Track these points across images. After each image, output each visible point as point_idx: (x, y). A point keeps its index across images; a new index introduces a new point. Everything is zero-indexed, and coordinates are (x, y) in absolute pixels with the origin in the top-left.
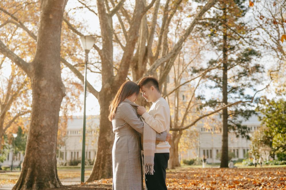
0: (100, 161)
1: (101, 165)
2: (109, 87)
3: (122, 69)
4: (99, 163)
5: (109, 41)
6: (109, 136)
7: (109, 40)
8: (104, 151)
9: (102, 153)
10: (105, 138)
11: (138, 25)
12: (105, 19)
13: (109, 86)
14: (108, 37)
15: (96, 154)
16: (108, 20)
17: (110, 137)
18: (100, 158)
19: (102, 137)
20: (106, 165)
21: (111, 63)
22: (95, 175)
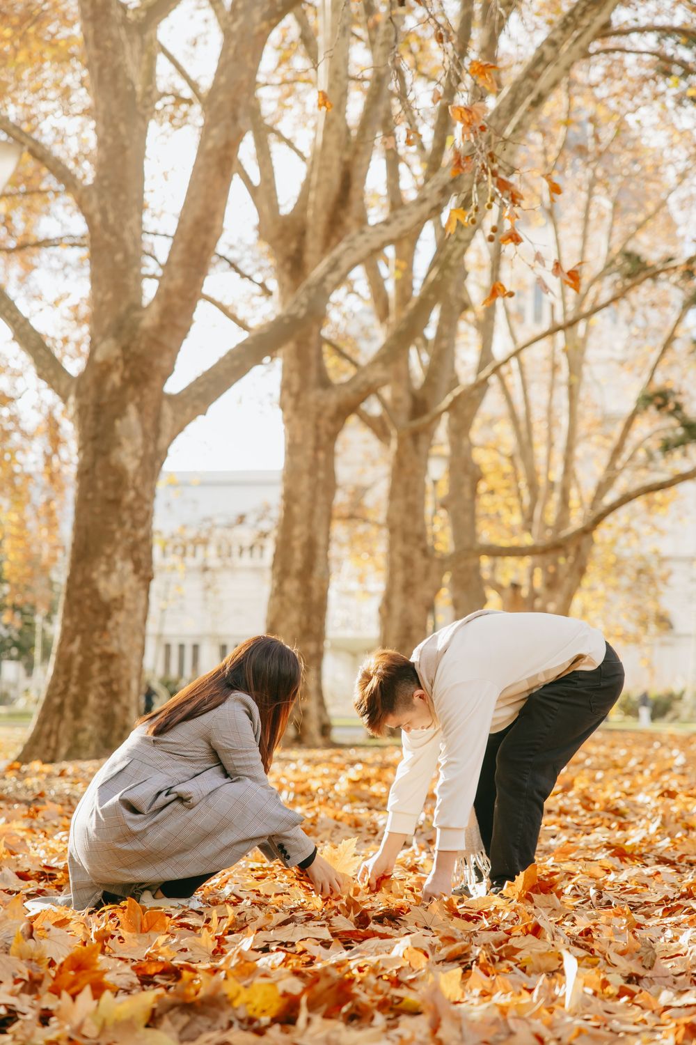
0: (67, 683)
1: (68, 701)
2: (117, 358)
3: (171, 279)
4: (64, 693)
5: (123, 149)
6: (108, 574)
7: (127, 143)
8: (83, 641)
9: (75, 647)
10: (89, 582)
11: (244, 77)
12: (109, 44)
13: (117, 352)
14: (122, 128)
15: (54, 649)
16: (128, 47)
17: (114, 577)
18: (67, 671)
19: (79, 579)
20: (92, 699)
21: (131, 249)
22: (43, 743)
